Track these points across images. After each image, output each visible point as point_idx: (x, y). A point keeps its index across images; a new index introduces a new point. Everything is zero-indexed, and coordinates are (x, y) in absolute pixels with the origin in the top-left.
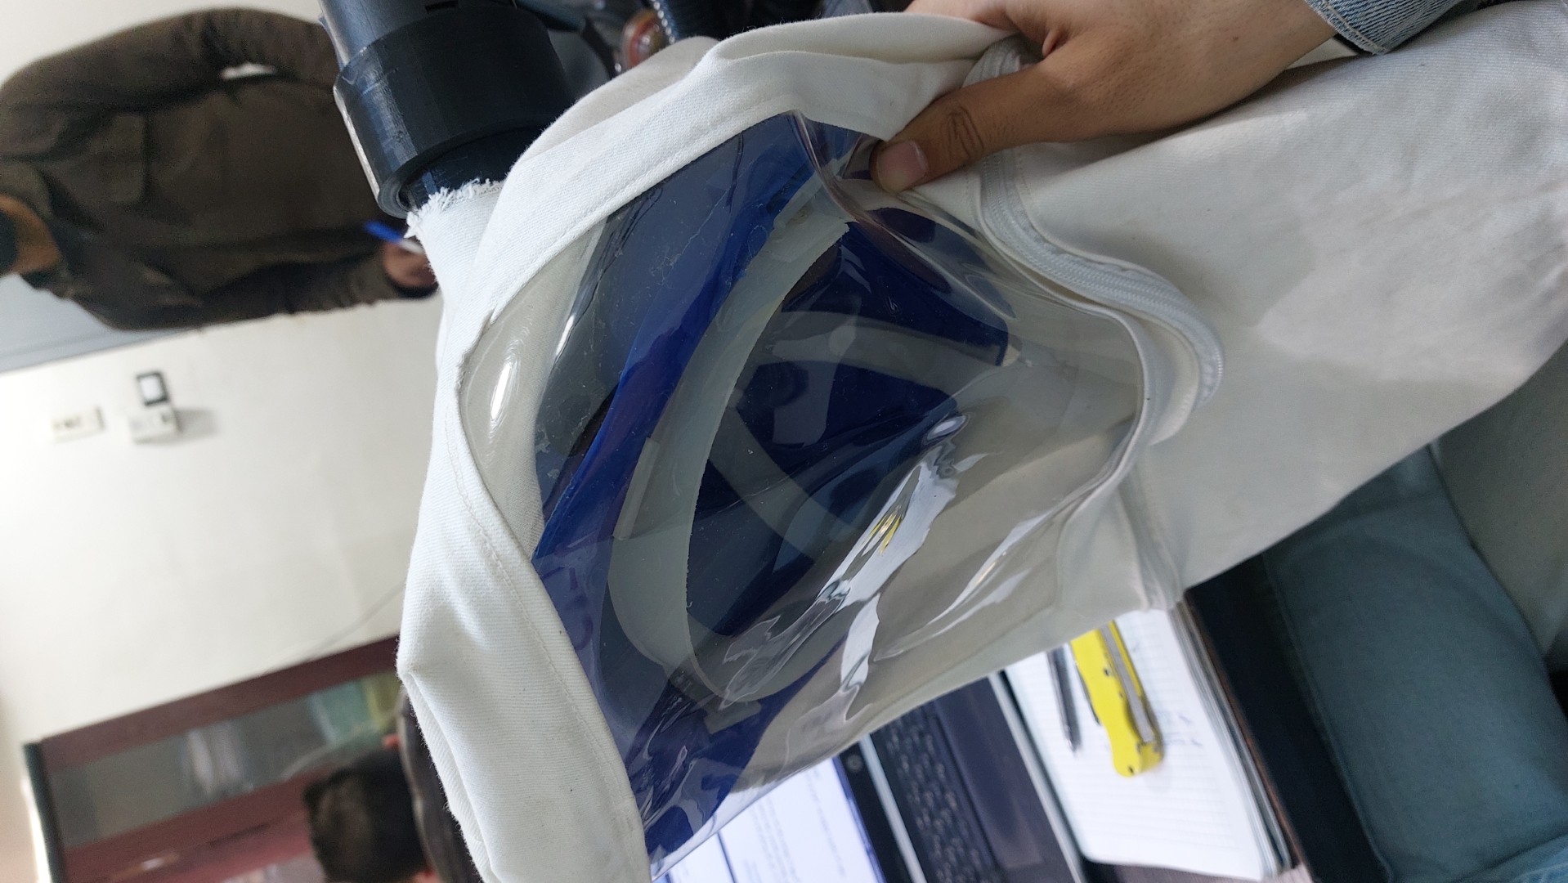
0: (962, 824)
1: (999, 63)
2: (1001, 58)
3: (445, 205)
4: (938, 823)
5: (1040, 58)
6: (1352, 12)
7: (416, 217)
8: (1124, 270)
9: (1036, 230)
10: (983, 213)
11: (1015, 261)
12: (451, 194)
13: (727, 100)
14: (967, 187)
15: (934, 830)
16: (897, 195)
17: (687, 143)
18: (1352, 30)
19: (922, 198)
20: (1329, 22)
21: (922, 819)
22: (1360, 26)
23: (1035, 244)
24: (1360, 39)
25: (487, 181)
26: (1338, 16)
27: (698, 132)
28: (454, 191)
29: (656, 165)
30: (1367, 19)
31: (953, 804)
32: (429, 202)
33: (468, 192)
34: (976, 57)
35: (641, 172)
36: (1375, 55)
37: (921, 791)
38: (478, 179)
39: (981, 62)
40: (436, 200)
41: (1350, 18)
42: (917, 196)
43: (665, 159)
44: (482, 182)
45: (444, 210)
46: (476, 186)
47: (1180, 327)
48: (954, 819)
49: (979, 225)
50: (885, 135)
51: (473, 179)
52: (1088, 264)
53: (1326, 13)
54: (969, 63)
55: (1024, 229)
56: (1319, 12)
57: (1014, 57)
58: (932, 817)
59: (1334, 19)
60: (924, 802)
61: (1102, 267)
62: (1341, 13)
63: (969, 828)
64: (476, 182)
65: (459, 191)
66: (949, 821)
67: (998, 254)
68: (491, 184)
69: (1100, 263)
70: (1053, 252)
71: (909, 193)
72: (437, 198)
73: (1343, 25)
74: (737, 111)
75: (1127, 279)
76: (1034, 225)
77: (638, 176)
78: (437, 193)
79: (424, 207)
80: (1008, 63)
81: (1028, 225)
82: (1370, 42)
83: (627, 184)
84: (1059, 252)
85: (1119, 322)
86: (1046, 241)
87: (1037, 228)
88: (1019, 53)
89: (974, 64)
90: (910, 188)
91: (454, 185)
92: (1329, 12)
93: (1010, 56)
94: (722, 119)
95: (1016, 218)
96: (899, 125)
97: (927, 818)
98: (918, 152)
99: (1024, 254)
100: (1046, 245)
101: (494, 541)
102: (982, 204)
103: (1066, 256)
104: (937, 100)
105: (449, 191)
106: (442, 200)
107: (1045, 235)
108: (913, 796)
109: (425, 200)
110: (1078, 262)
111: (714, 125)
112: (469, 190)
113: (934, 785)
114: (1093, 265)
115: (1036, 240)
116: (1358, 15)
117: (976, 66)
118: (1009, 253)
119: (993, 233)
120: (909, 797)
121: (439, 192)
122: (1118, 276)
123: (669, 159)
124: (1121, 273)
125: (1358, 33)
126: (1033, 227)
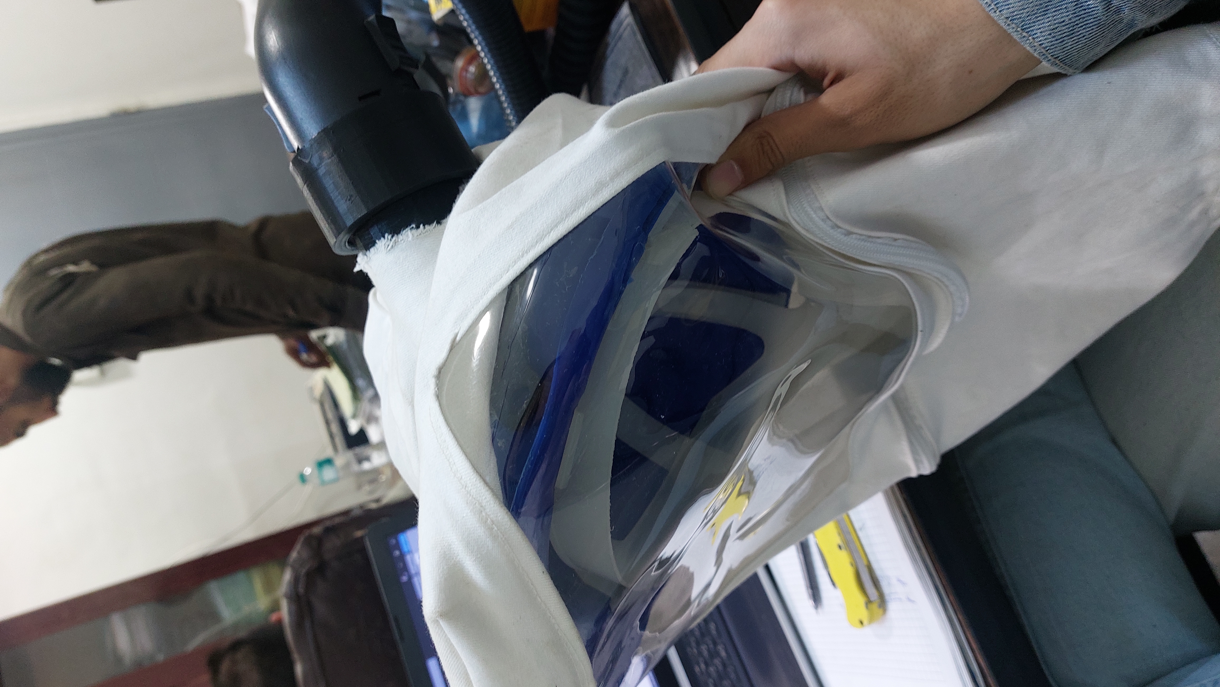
0: (730, 669)
1: (789, 95)
2: (790, 91)
3: (390, 247)
4: (712, 669)
5: (821, 91)
6: (1052, 47)
7: (365, 257)
8: (895, 240)
9: (830, 220)
10: (789, 208)
11: (817, 243)
12: (394, 238)
13: (619, 159)
14: (774, 190)
15: (709, 675)
16: (723, 201)
17: (594, 195)
18: (1053, 60)
19: (738, 199)
20: (1035, 55)
21: (700, 667)
22: (1059, 57)
23: (831, 231)
24: (1059, 65)
25: (421, 226)
26: (1043, 50)
27: (601, 186)
28: (396, 235)
29: (572, 214)
30: (1064, 52)
31: (723, 654)
32: (376, 245)
33: (408, 236)
34: (770, 91)
35: (561, 220)
36: (1070, 75)
37: (698, 644)
38: (414, 226)
39: (773, 95)
40: (382, 244)
41: (1051, 51)
42: (735, 198)
43: (579, 208)
44: (418, 227)
45: (390, 250)
46: (414, 231)
47: (939, 276)
48: (724, 665)
49: (787, 218)
50: (713, 160)
51: (410, 225)
52: (870, 239)
53: (1034, 48)
54: (764, 96)
55: (823, 220)
56: (1028, 48)
57: (799, 91)
58: (707, 664)
59: (1039, 53)
60: (700, 653)
61: (880, 241)
62: (1044, 48)
63: (736, 672)
64: (413, 227)
65: (400, 236)
66: (720, 668)
67: (804, 239)
68: (425, 228)
69: (879, 238)
70: (846, 235)
71: (731, 197)
72: (383, 243)
73: (1047, 57)
74: (627, 167)
75: (899, 246)
76: (830, 217)
77: (559, 223)
78: (382, 239)
79: (372, 250)
80: (795, 94)
81: (825, 218)
82: (1067, 68)
83: (551, 230)
84: (849, 233)
85: (896, 278)
86: (839, 227)
87: (832, 219)
88: (802, 86)
89: (769, 96)
90: (730, 194)
91: (396, 231)
92: (1035, 48)
93: (796, 89)
94: (617, 174)
95: (815, 212)
96: (721, 149)
97: (703, 666)
98: (736, 168)
99: (824, 238)
100: (839, 230)
101: (488, 510)
102: (788, 202)
103: (854, 236)
104: (748, 127)
105: (392, 237)
106: (387, 244)
107: (839, 223)
108: (692, 649)
109: (373, 244)
110: (863, 240)
111: (612, 179)
112: (408, 235)
113: (708, 640)
114: (874, 240)
115: (832, 228)
116: (1057, 49)
117: (770, 99)
118: (812, 237)
119: (799, 224)
120: (689, 649)
121: (384, 237)
122: (893, 246)
123: (581, 209)
124: (894, 243)
125: (1057, 62)
126: (828, 218)
